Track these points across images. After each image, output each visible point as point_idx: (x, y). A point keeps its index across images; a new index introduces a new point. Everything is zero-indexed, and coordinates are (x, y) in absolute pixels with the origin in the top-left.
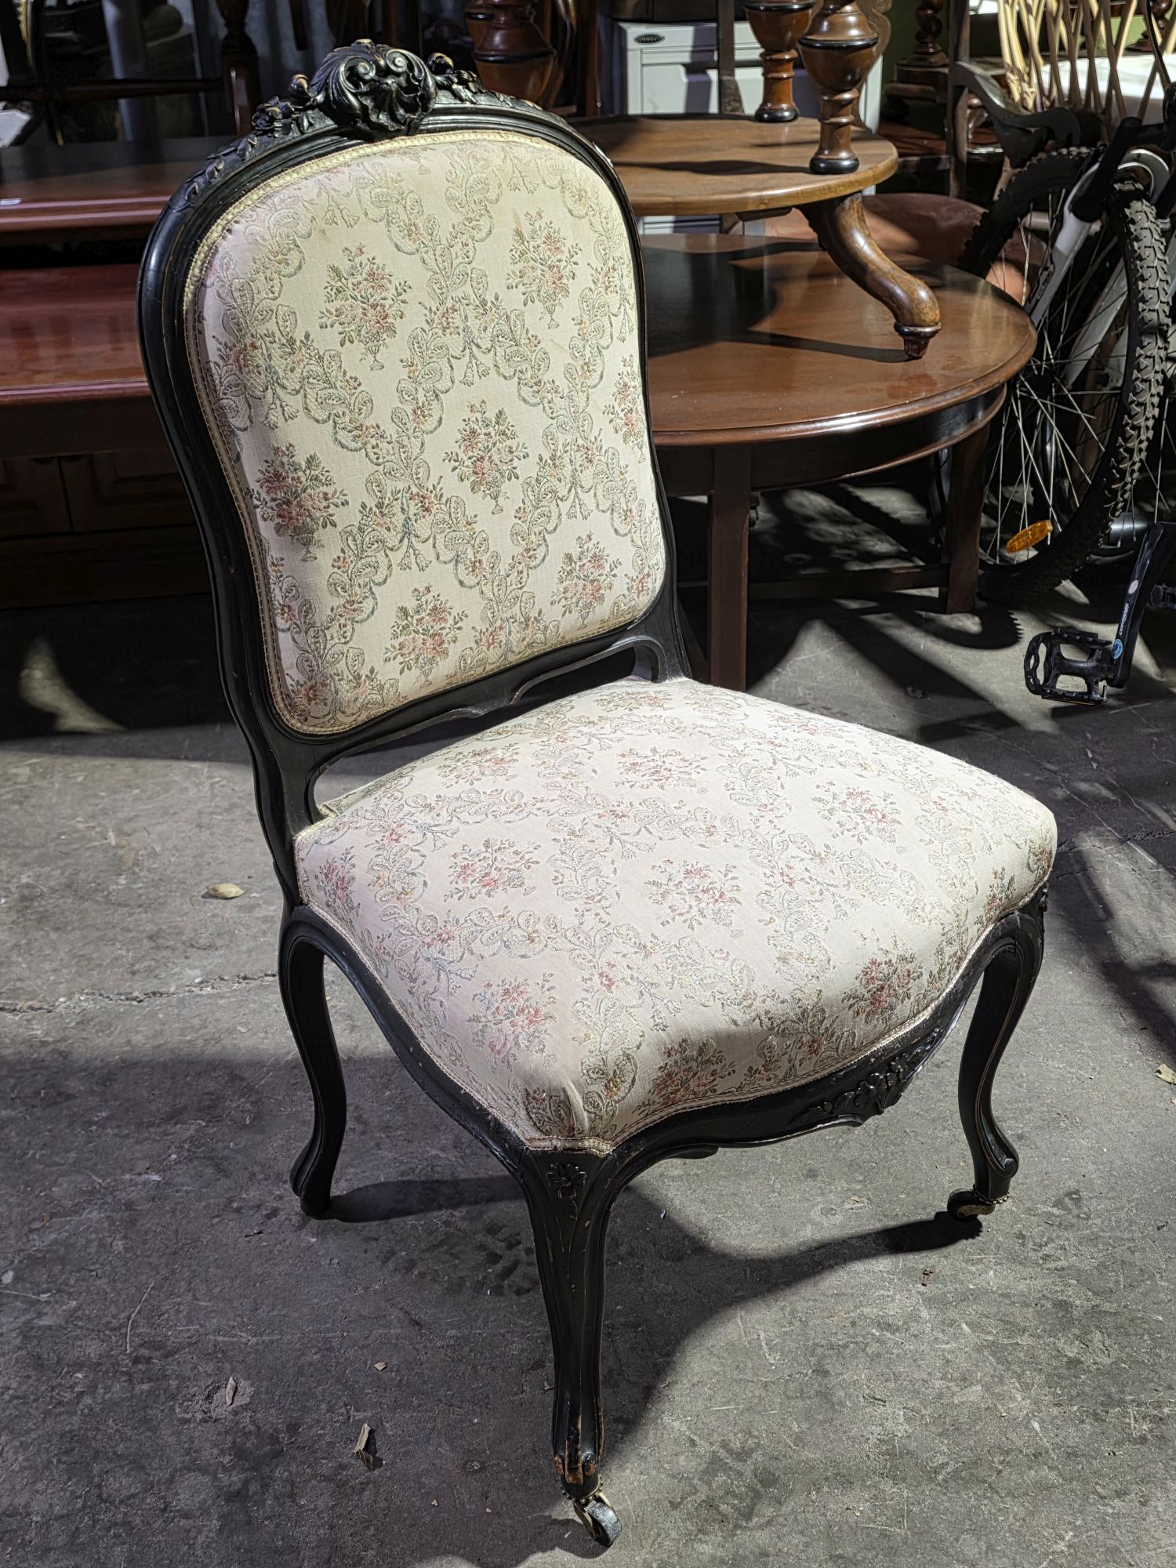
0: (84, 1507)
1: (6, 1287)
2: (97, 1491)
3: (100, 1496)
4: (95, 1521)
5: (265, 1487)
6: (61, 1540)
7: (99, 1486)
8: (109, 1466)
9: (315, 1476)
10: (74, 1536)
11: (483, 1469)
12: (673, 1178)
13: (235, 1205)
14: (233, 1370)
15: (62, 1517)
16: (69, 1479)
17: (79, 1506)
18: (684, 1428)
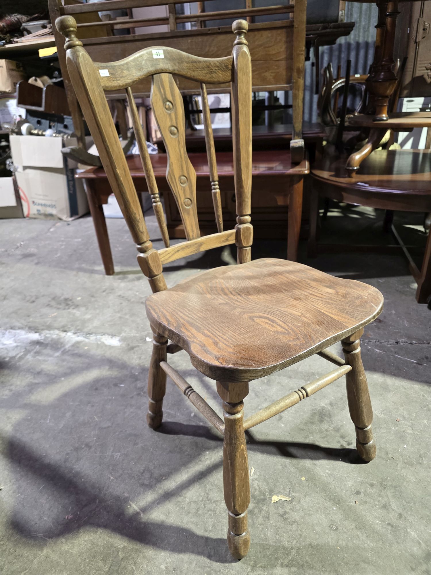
0: (202, 500)
1: (192, 417)
2: (207, 495)
3: (207, 498)
4: (205, 507)
5: (260, 512)
6: (194, 510)
7: (208, 494)
8: (212, 488)
9: (276, 513)
10: (198, 510)
11: (337, 529)
12: (408, 433)
13: (259, 408)
14: (254, 464)
15: (195, 502)
16: (199, 488)
17: (201, 499)
18: (416, 536)
